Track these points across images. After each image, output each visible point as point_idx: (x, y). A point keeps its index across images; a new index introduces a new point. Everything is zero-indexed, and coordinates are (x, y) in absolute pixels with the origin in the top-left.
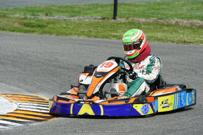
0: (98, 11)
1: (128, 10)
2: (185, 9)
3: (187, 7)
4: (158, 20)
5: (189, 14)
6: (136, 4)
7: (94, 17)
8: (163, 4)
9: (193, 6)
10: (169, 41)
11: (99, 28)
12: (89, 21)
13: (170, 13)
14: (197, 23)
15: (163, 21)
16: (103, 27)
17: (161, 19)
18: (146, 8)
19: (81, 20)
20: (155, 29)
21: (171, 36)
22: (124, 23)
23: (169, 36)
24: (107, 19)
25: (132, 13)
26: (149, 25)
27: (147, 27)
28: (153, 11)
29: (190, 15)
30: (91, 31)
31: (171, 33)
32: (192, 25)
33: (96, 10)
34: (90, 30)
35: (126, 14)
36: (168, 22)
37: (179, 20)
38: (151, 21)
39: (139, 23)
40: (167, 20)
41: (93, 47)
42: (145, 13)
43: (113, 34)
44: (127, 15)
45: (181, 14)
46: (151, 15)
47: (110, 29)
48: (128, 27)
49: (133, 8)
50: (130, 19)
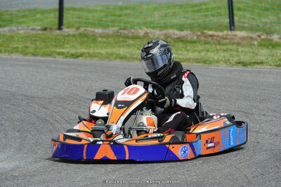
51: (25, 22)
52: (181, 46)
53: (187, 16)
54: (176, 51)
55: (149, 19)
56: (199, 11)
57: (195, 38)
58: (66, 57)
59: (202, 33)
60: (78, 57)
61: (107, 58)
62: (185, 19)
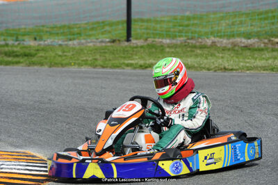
0: (106, 31)
1: (147, 29)
2: (224, 24)
3: (227, 21)
4: (188, 41)
5: (229, 30)
6: (158, 19)
7: (100, 40)
8: (194, 18)
9: (234, 20)
10: (204, 68)
11: (107, 55)
12: (94, 45)
13: (204, 30)
14: (241, 42)
15: (194, 42)
16: (113, 54)
17: (192, 39)
18: (171, 25)
19: (83, 44)
20: (184, 53)
21: (205, 61)
22: (142, 47)
23: (204, 62)
24: (117, 42)
25: (151, 32)
26: (176, 48)
27: (173, 50)
28: (181, 28)
29: (231, 32)
30: (96, 59)
31: (206, 58)
32: (235, 46)
33: (103, 30)
34: (96, 57)
35: (144, 33)
36: (201, 42)
37: (216, 39)
38: (179, 42)
39: (162, 46)
40: (200, 40)
41: (100, 81)
42: (169, 31)
43: (126, 62)
44: (145, 36)
45: (219, 31)
46: (177, 34)
48: (147, 51)
49: (152, 24)
50: (150, 40)
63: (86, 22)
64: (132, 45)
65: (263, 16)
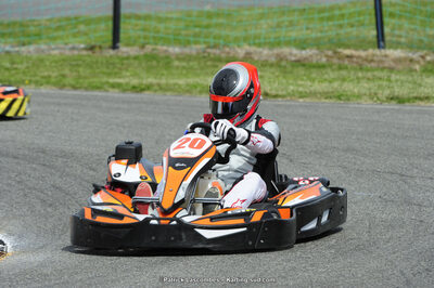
0: (79, 32)
1: (144, 30)
2: (265, 26)
3: (269, 21)
4: (209, 50)
5: (273, 36)
6: (161, 15)
7: (70, 46)
8: (218, 15)
9: (281, 20)
11: (81, 69)
12: (61, 54)
13: (234, 34)
14: (291, 54)
15: (217, 52)
16: (91, 67)
17: (215, 46)
18: (182, 25)
19: (43, 51)
20: (202, 69)
22: (136, 58)
24: (97, 50)
25: (152, 34)
26: (189, 60)
27: (184, 64)
28: (197, 30)
29: (275, 38)
30: (64, 76)
32: (281, 59)
33: (76, 30)
34: (63, 72)
35: (139, 37)
36: (228, 53)
37: (252, 49)
38: (194, 52)
39: (167, 57)
40: (227, 49)
41: (70, 110)
42: (179, 35)
43: (111, 81)
44: (142, 40)
45: (257, 37)
46: (192, 39)
47: (105, 70)
48: (144, 65)
49: (153, 23)
50: (149, 48)
51: (61, 38)
52: (303, 73)
53: (311, 26)
54: (295, 79)
55: (252, 32)
56: (329, 19)
57: (324, 60)
58: (124, 91)
59: (335, 53)
60: (142, 90)
61: (188, 91)
62: (309, 32)
63: (48, 17)
64: (120, 54)
65: (326, 14)
